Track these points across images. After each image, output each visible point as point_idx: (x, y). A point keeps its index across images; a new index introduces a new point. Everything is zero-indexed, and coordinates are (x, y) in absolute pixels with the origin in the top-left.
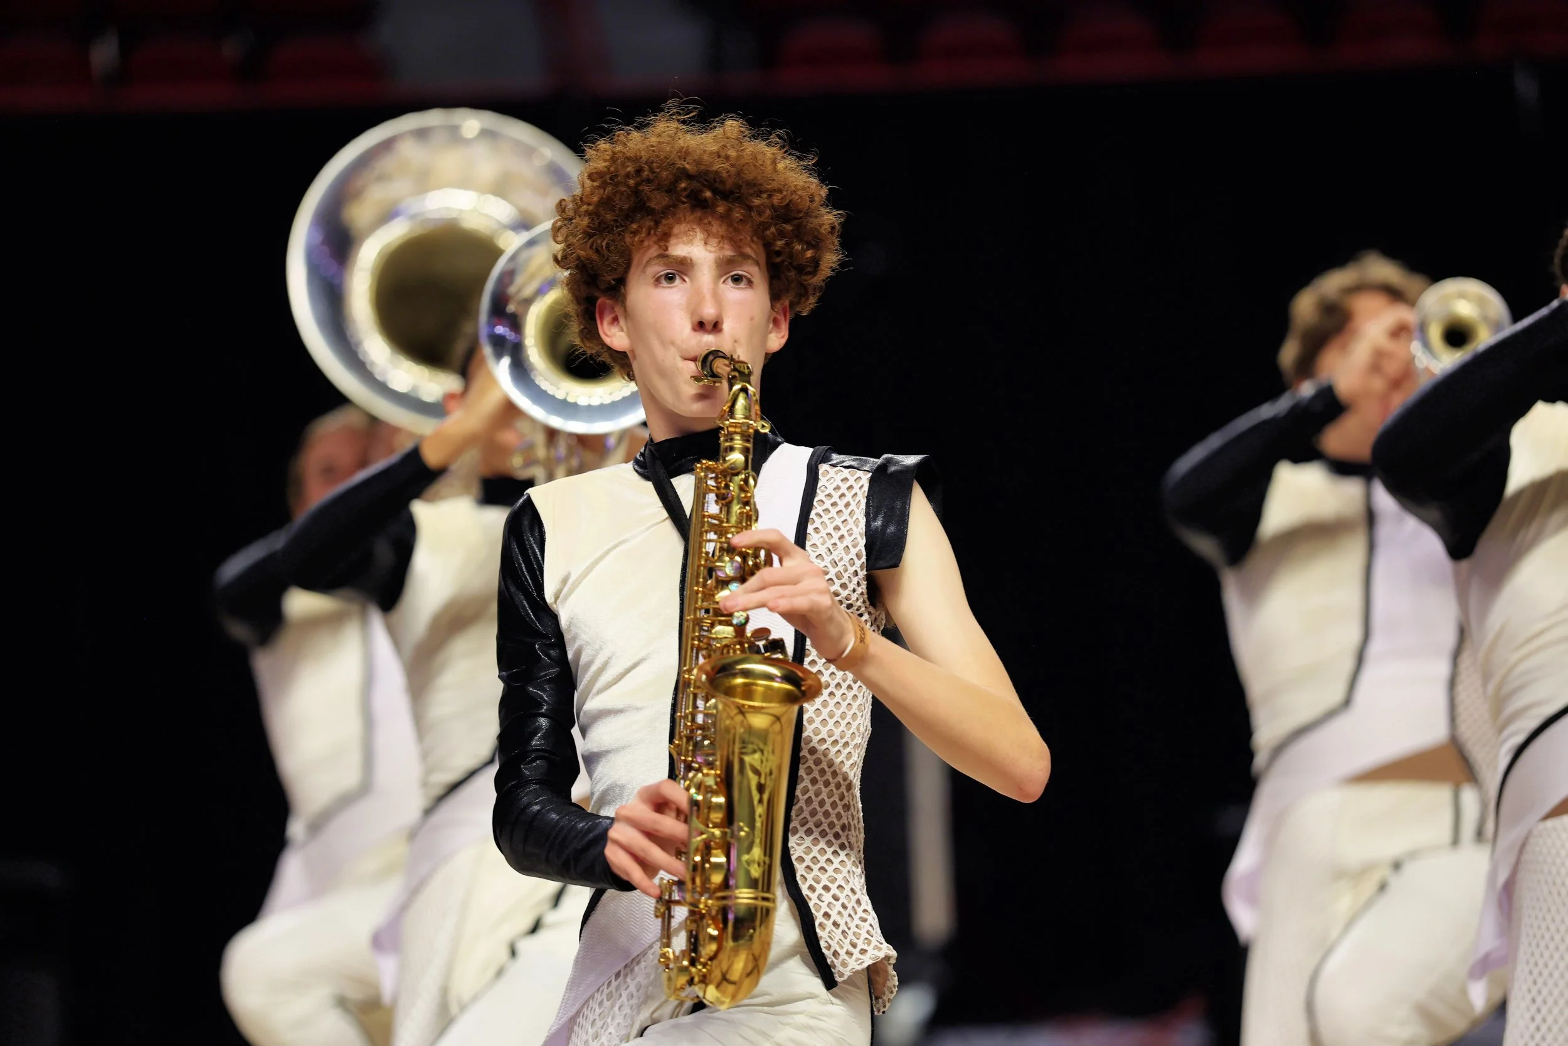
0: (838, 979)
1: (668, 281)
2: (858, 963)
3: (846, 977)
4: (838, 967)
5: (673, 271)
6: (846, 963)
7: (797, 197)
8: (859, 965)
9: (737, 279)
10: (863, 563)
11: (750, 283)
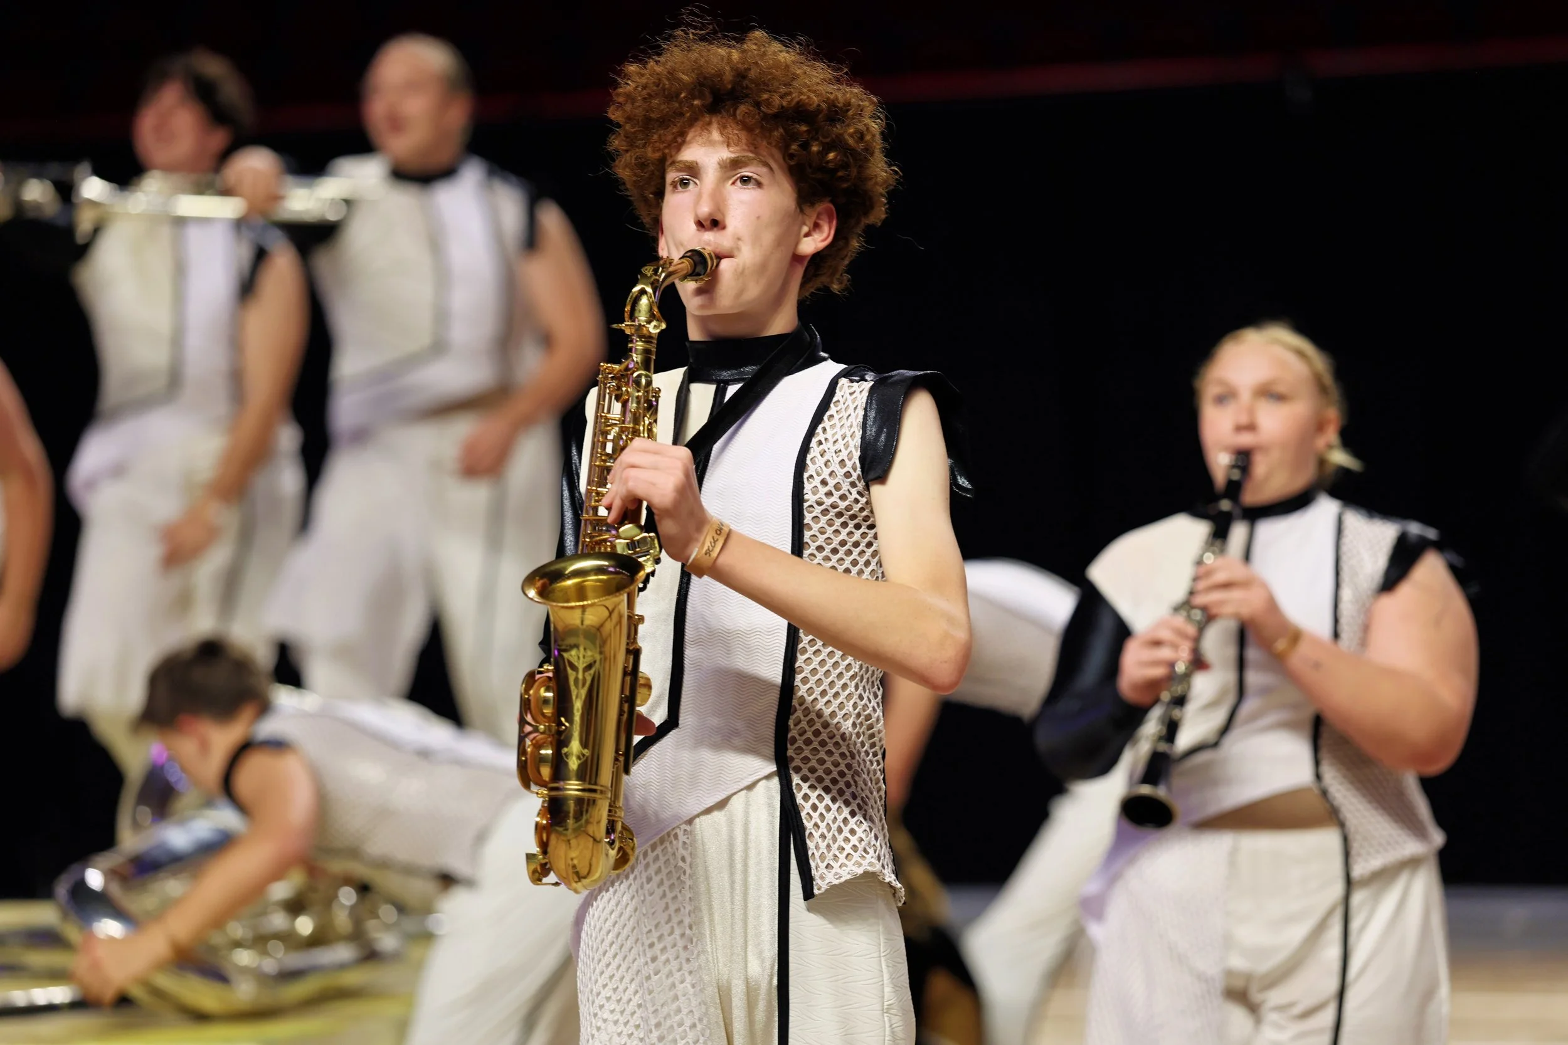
0: (816, 891)
1: (683, 186)
2: (836, 877)
3: (823, 890)
4: (818, 881)
5: (688, 177)
6: (824, 877)
7: (805, 97)
8: (837, 879)
9: (745, 180)
10: (859, 475)
11: (759, 184)
